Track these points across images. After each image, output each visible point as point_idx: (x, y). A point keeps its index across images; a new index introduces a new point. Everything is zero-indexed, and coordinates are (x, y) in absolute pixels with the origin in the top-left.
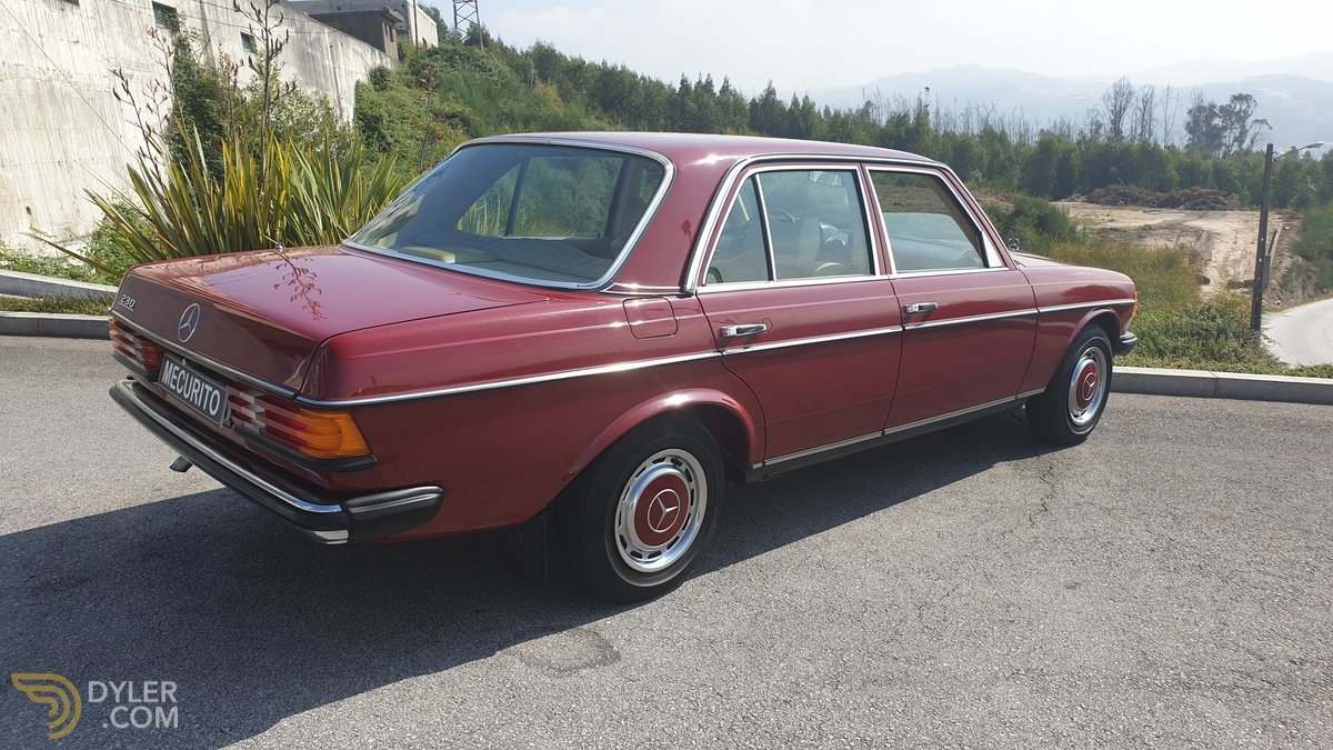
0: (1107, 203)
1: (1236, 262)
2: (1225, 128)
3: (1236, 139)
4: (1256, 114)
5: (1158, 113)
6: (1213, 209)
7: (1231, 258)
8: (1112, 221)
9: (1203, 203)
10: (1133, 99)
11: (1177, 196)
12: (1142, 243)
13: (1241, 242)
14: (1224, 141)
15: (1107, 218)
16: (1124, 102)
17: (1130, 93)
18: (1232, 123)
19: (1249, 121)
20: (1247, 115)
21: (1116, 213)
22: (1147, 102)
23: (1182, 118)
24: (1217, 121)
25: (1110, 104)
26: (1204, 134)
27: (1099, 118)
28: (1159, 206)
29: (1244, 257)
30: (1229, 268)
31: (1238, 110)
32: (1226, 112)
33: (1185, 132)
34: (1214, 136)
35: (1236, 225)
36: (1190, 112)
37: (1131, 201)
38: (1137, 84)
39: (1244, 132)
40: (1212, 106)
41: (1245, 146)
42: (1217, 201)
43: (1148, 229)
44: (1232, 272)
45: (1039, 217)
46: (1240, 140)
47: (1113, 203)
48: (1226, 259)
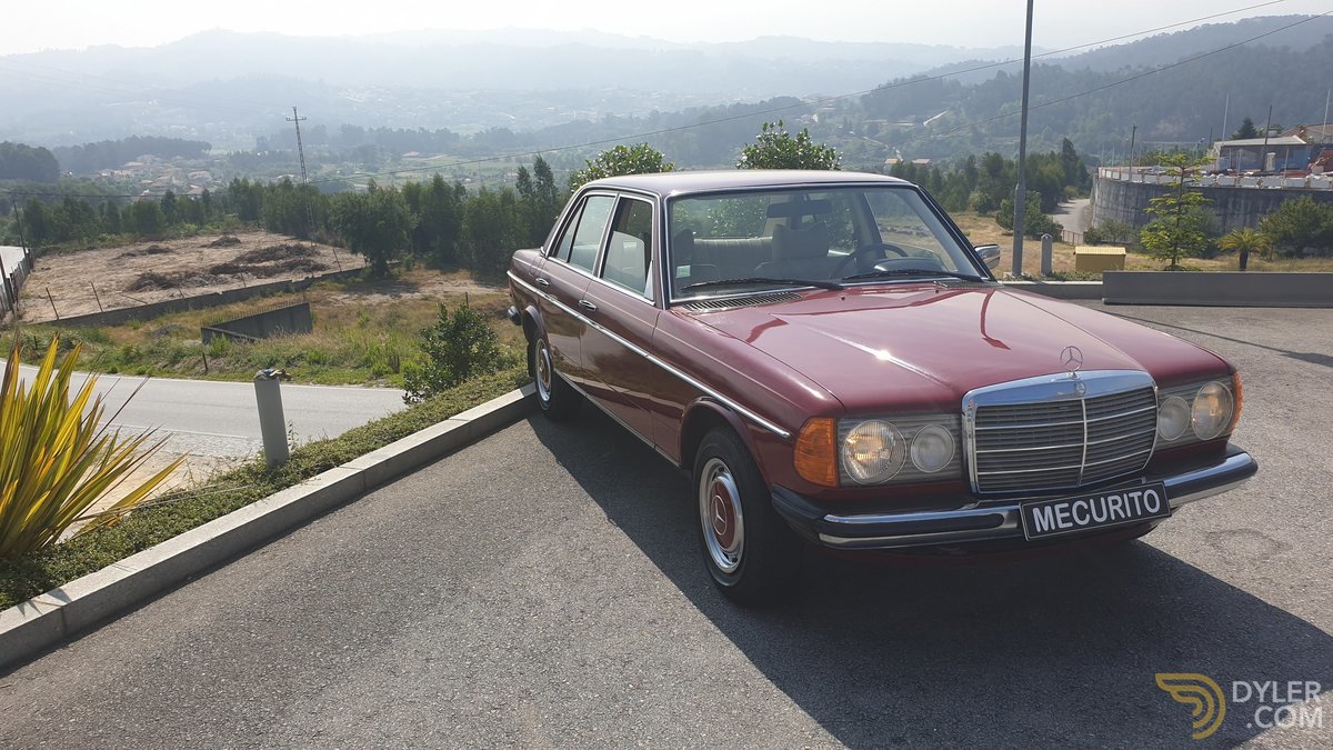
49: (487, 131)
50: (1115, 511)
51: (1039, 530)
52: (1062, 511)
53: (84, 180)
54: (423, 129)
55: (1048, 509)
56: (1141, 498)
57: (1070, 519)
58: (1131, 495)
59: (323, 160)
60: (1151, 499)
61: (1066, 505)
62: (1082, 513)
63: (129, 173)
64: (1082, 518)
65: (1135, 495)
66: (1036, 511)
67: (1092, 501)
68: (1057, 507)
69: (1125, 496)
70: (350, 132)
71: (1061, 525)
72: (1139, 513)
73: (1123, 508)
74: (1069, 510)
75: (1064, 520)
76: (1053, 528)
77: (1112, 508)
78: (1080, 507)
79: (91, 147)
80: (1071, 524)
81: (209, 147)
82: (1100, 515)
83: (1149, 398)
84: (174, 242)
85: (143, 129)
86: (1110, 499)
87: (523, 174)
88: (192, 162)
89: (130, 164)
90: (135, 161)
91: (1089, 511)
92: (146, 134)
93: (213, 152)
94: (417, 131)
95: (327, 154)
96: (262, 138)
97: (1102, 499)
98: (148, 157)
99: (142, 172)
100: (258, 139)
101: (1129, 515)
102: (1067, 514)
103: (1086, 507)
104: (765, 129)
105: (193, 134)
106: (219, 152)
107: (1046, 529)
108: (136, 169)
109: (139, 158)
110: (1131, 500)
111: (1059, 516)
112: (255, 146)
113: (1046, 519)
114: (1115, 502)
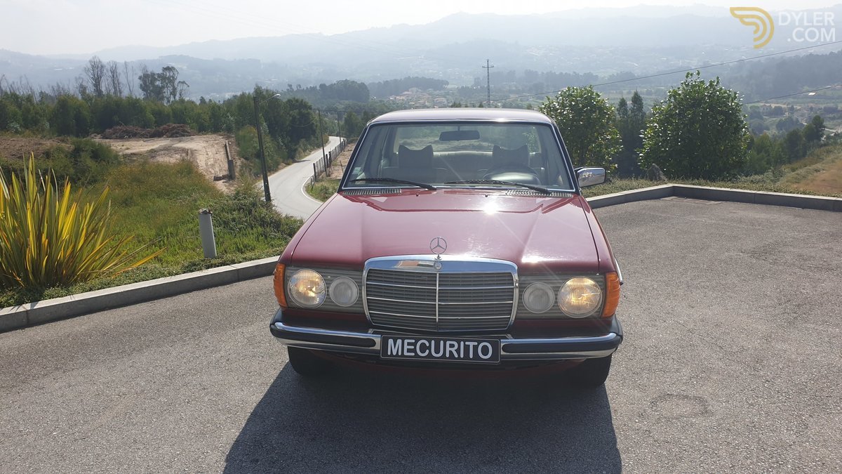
0: (117, 138)
1: (213, 165)
2: (163, 87)
3: (171, 94)
4: (179, 79)
5: (122, 79)
6: (184, 136)
7: (209, 163)
8: (128, 149)
9: (177, 133)
10: (105, 71)
11: (160, 130)
12: (155, 161)
13: (210, 154)
14: (165, 95)
15: (123, 148)
16: (99, 72)
17: (102, 67)
18: (167, 84)
19: (176, 82)
20: (174, 79)
21: (127, 144)
22: (114, 72)
23: (138, 82)
24: (158, 83)
25: (90, 74)
26: (152, 91)
27: (84, 84)
28: (150, 137)
29: (215, 162)
30: (210, 170)
31: (168, 77)
32: (162, 77)
33: (140, 91)
34: (159, 92)
35: (205, 144)
36: (140, 78)
37: (133, 135)
38: (105, 60)
39: (175, 89)
40: (153, 74)
41: (177, 98)
42: (184, 131)
43: (153, 151)
44: (213, 172)
45: (93, 152)
46: (174, 93)
47: (121, 138)
48: (207, 165)
49: (617, 74)
50: (451, 352)
51: (389, 353)
52: (409, 344)
53: (381, 101)
54: (575, 72)
55: (399, 342)
56: (475, 348)
57: (414, 351)
58: (467, 343)
59: (511, 92)
60: (485, 350)
61: (413, 341)
62: (423, 348)
63: (404, 98)
64: (423, 351)
65: (471, 344)
66: (391, 342)
67: (433, 342)
68: (406, 341)
69: (462, 343)
70: (530, 74)
71: (406, 353)
72: (471, 356)
73: (458, 351)
74: (415, 344)
75: (409, 351)
76: (400, 354)
77: (448, 349)
78: (423, 345)
79: (387, 83)
80: (413, 354)
81: (447, 83)
82: (437, 351)
83: (509, 280)
84: (416, 140)
85: (415, 72)
86: (448, 343)
87: (623, 103)
88: (437, 92)
89: (406, 93)
90: (408, 91)
91: (429, 348)
92: (416, 75)
93: (449, 86)
94: (572, 73)
95: (514, 88)
96: (479, 78)
97: (442, 342)
98: (415, 89)
99: (410, 98)
100: (475, 79)
101: (462, 356)
102: (413, 347)
103: (428, 345)
104: (687, 77)
105: (441, 76)
106: (453, 86)
107: (394, 353)
108: (408, 95)
109: (410, 90)
110: (467, 348)
111: (406, 347)
112: (473, 83)
113: (396, 348)
114: (452, 346)
